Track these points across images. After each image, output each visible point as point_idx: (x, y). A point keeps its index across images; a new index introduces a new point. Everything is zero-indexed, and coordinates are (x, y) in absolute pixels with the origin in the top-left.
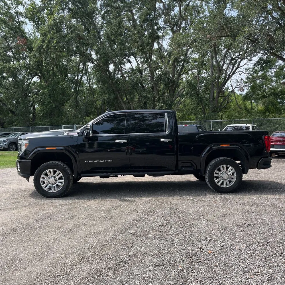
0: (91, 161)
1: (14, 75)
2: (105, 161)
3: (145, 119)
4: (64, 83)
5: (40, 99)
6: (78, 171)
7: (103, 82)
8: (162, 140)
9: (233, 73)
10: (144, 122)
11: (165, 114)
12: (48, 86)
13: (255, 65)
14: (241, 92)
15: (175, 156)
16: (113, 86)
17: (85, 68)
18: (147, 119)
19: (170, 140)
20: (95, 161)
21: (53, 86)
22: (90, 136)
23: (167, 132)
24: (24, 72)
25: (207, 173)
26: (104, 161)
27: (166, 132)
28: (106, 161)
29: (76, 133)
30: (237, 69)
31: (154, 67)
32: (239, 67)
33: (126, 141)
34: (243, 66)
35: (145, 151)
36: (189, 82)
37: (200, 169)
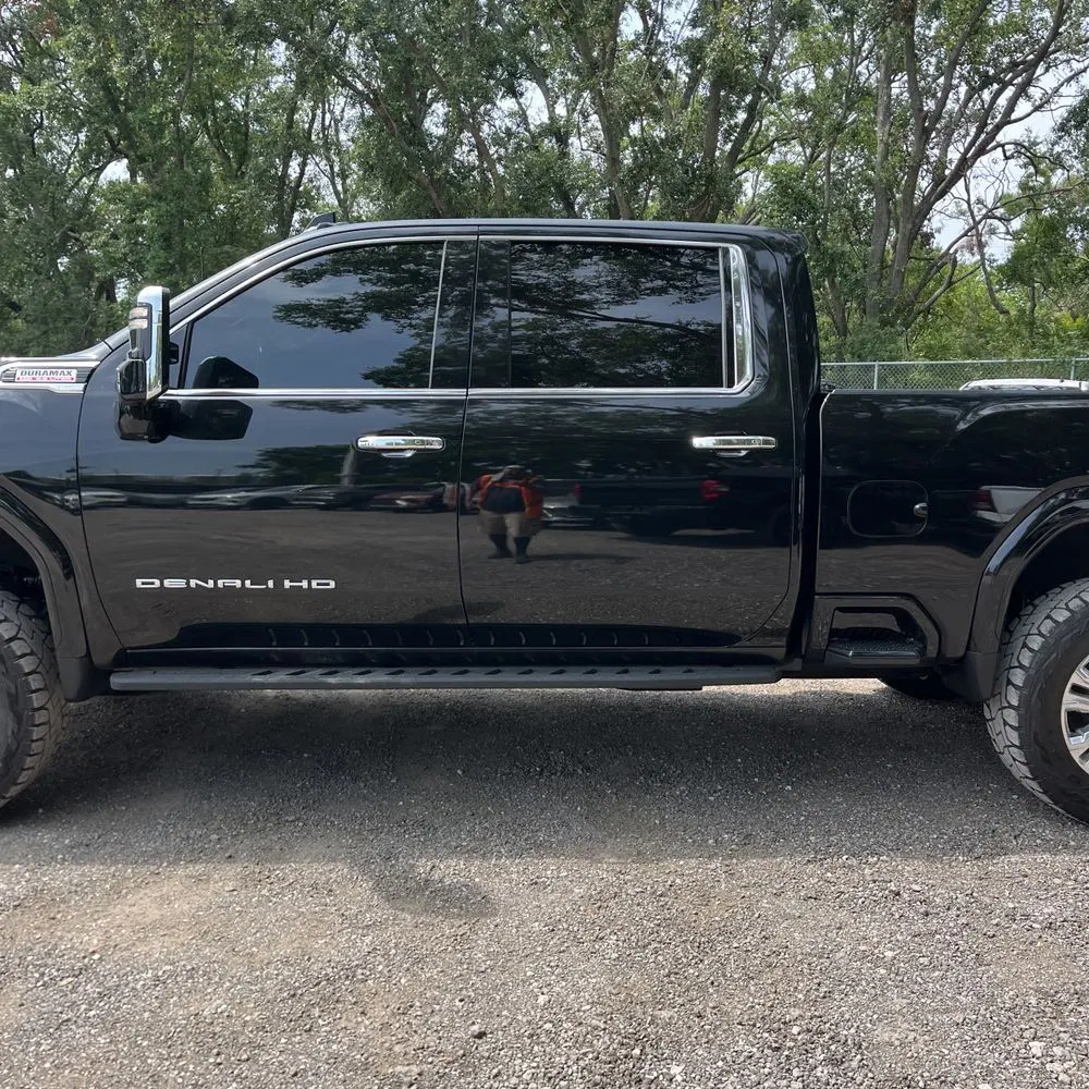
0: (180, 583)
1: (14, 143)
2: (280, 584)
3: (578, 297)
4: (231, 192)
5: (125, 255)
6: (88, 653)
7: (388, 175)
8: (700, 442)
9: (982, 151)
10: (573, 317)
11: (726, 251)
12: (159, 197)
13: (1063, 128)
14: (973, 254)
15: (796, 554)
16: (434, 196)
17: (318, 119)
18: (586, 297)
19: (758, 442)
20: (211, 584)
21: (179, 195)
22: (150, 395)
23: (743, 387)
24: (67, 138)
25: (1009, 682)
26: (271, 584)
27: (731, 384)
28: (287, 584)
29: (74, 373)
30: (998, 128)
31: (627, 105)
32: (1010, 122)
33: (436, 443)
34: (1029, 115)
35: (572, 510)
36: (781, 182)
37: (962, 660)
